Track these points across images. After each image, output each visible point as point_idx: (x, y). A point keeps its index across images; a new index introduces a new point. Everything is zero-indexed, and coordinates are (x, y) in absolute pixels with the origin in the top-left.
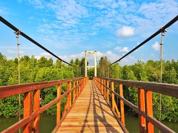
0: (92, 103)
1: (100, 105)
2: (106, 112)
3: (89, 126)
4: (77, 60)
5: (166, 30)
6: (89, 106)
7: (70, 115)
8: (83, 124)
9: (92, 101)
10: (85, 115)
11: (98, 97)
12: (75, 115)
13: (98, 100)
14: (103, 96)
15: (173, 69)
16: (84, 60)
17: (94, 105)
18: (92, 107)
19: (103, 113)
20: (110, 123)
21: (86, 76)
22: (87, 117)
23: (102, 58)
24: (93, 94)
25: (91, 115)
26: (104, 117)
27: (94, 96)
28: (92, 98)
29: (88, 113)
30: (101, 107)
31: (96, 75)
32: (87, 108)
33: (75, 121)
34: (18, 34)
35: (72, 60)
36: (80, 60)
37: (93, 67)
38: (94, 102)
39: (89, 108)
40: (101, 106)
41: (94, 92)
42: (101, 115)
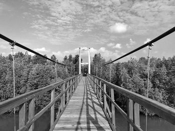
0: (85, 103)
1: (93, 104)
2: (99, 113)
3: (81, 129)
4: (70, 57)
5: (152, 44)
6: (82, 106)
7: (63, 116)
8: (76, 126)
9: (85, 101)
10: (78, 116)
11: (91, 96)
12: (68, 116)
13: (91, 99)
14: (96, 95)
15: (164, 67)
16: (77, 56)
17: (88, 105)
18: (85, 107)
19: (95, 114)
20: (102, 125)
21: (80, 73)
22: (80, 118)
23: (96, 55)
24: (86, 93)
25: (84, 116)
26: (96, 118)
27: (87, 95)
28: (85, 97)
29: (81, 114)
30: (93, 108)
31: (89, 73)
32: (80, 108)
33: (68, 123)
34: (13, 45)
35: (66, 56)
36: (74, 56)
37: (87, 64)
38: (87, 102)
39: (82, 109)
40: (94, 106)
41: (87, 91)
42: (93, 116)
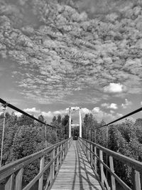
4: (59, 117)
11: (85, 165)
14: (90, 163)
16: (67, 117)
21: (70, 136)
23: (87, 116)
24: (78, 160)
31: (81, 136)
35: (55, 117)
36: (63, 117)
37: (78, 125)
41: (79, 158)
